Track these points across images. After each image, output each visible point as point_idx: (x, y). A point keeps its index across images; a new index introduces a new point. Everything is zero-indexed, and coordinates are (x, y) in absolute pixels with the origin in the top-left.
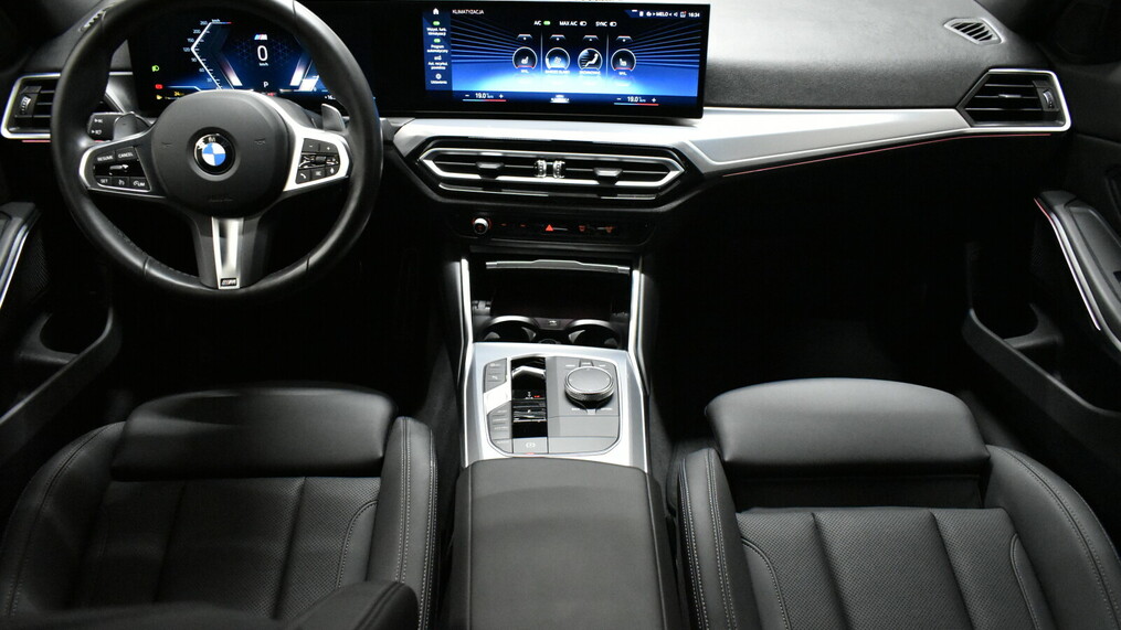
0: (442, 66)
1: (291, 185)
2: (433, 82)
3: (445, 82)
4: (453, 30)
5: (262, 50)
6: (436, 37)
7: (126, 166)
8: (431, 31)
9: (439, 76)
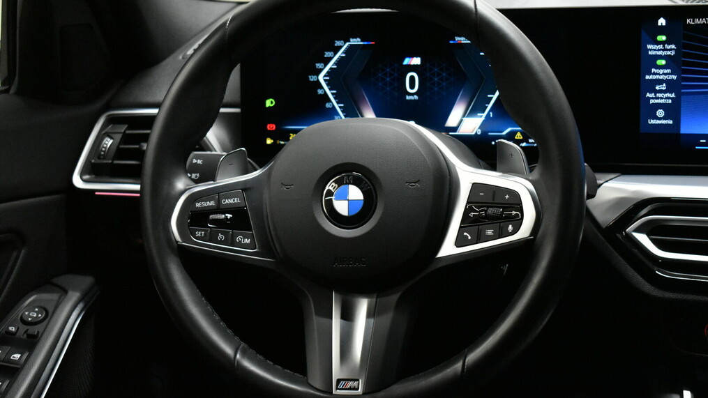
0: (666, 98)
1: (449, 248)
2: (652, 122)
3: (671, 122)
4: (686, 46)
5: (412, 78)
6: (661, 57)
7: (229, 216)
8: (653, 50)
9: (660, 113)
